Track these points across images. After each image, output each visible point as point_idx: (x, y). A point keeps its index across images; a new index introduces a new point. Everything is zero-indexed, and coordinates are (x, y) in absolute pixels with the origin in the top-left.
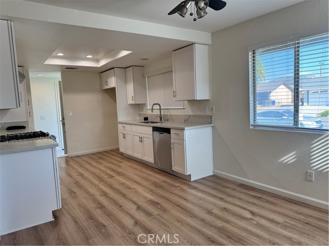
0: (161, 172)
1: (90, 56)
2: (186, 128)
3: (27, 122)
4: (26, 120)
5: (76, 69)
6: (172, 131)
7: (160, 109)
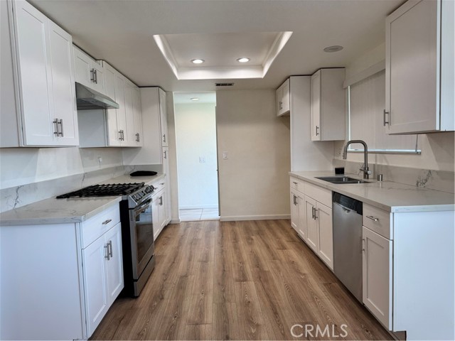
0: (344, 293)
1: (244, 60)
2: (393, 209)
3: (161, 166)
4: (159, 163)
5: (230, 85)
6: (365, 209)
7: (366, 153)
